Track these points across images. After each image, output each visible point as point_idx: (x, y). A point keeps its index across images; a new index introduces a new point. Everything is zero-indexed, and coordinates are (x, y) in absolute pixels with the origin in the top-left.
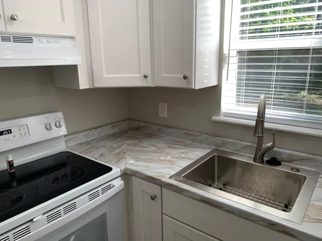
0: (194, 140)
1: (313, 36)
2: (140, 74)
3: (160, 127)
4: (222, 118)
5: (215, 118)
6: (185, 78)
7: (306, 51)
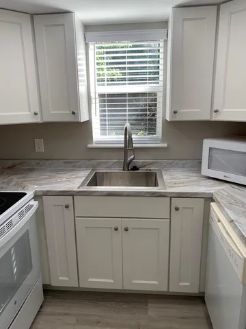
0: (74, 166)
1: (148, 85)
2: (30, 111)
3: (38, 161)
4: (94, 145)
5: (89, 146)
6: (73, 113)
7: (143, 94)
